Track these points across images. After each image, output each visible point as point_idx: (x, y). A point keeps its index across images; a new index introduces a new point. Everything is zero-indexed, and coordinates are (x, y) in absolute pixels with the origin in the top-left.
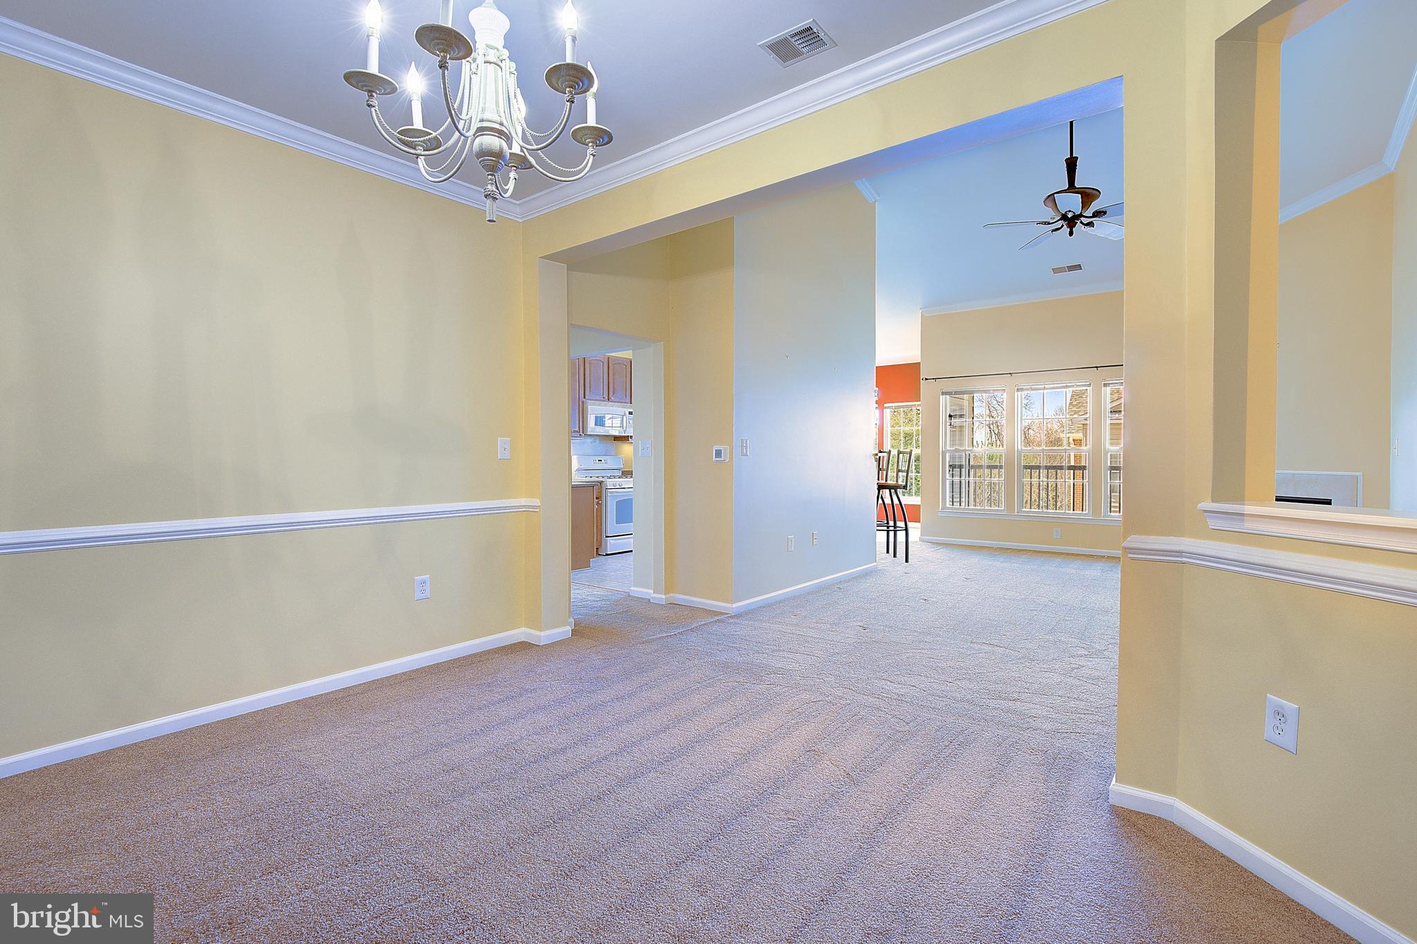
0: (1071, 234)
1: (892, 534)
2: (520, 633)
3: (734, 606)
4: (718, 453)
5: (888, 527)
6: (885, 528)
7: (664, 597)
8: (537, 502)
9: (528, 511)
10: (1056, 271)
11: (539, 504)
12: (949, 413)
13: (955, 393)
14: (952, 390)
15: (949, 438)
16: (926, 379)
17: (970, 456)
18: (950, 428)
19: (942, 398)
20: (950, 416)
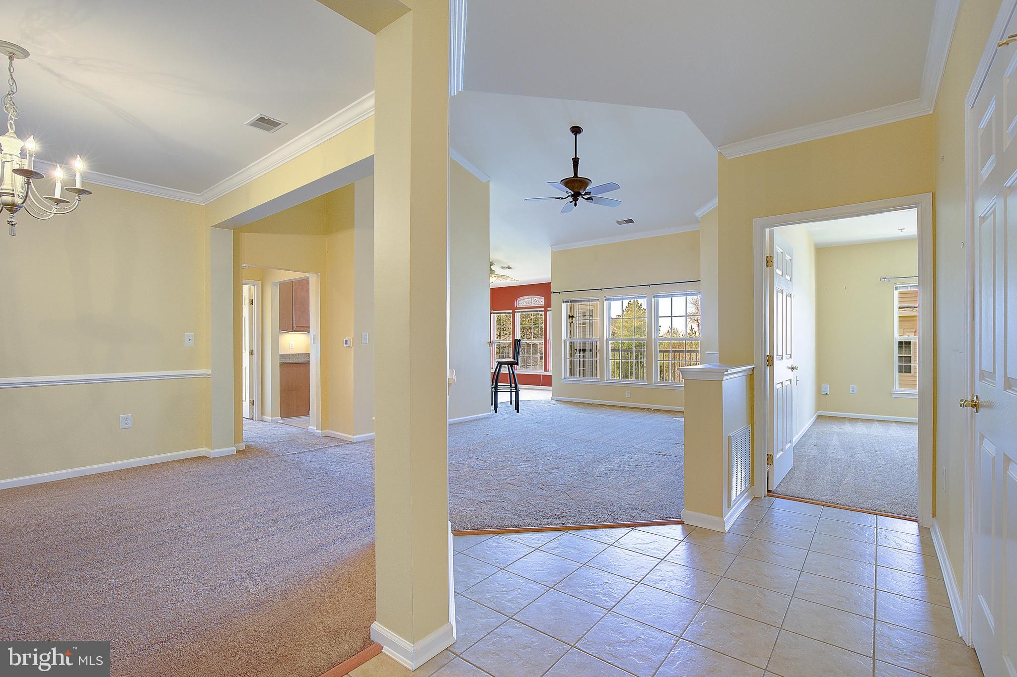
0: (575, 205)
1: (514, 394)
2: (202, 451)
3: (355, 437)
4: (346, 341)
5: (511, 390)
6: (509, 390)
7: (320, 431)
8: (210, 372)
9: (206, 377)
10: (619, 223)
11: (211, 373)
12: (569, 315)
13: (571, 301)
14: (569, 299)
15: (569, 331)
16: (554, 292)
17: (580, 343)
18: (569, 324)
19: (564, 305)
20: (570, 317)
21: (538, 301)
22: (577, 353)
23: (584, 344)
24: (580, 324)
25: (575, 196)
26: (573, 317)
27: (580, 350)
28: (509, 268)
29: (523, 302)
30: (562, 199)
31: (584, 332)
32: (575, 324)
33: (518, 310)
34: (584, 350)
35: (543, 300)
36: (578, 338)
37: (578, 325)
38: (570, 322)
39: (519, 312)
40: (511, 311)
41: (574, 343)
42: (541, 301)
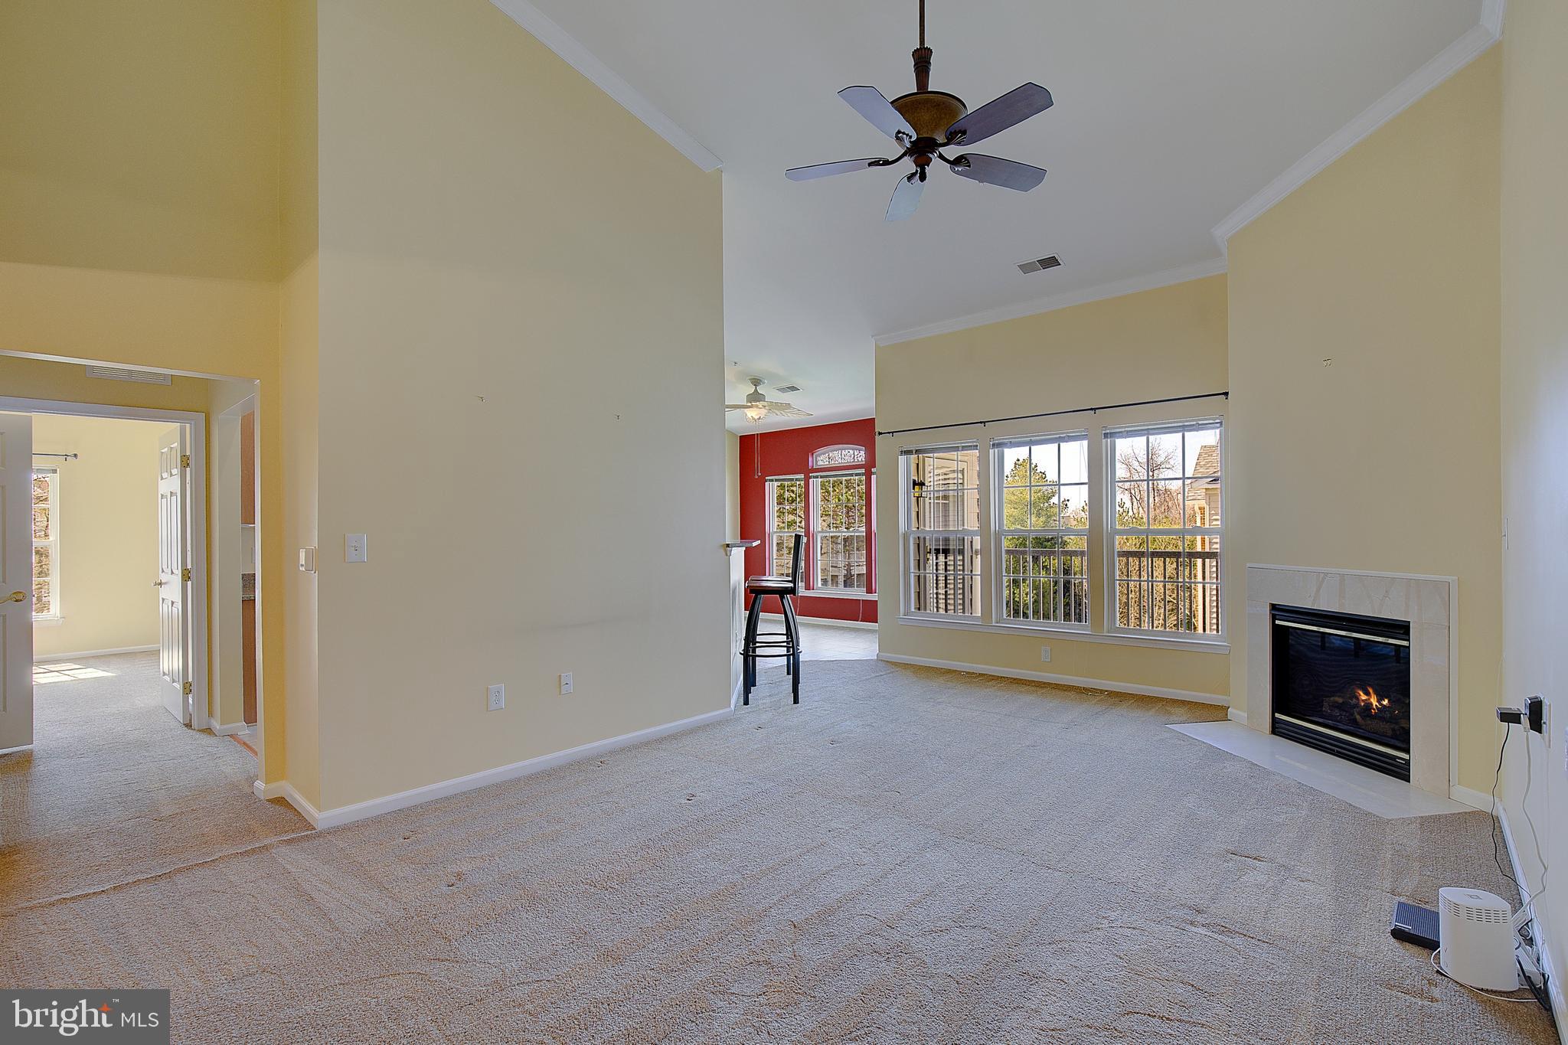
10: (1026, 268)
12: (914, 481)
13: (917, 452)
14: (913, 448)
15: (914, 515)
16: (880, 434)
17: (937, 540)
18: (914, 500)
19: (902, 459)
20: (915, 483)
21: (850, 454)
22: (932, 557)
23: (947, 540)
24: (938, 498)
25: (921, 151)
26: (922, 484)
27: (937, 551)
28: (793, 389)
29: (825, 457)
30: (887, 163)
31: (946, 516)
32: (927, 499)
33: (813, 474)
34: (946, 552)
35: (862, 453)
36: (932, 526)
37: (932, 501)
38: (917, 495)
39: (817, 477)
40: (802, 476)
41: (925, 539)
42: (859, 455)
